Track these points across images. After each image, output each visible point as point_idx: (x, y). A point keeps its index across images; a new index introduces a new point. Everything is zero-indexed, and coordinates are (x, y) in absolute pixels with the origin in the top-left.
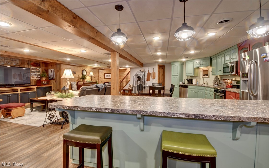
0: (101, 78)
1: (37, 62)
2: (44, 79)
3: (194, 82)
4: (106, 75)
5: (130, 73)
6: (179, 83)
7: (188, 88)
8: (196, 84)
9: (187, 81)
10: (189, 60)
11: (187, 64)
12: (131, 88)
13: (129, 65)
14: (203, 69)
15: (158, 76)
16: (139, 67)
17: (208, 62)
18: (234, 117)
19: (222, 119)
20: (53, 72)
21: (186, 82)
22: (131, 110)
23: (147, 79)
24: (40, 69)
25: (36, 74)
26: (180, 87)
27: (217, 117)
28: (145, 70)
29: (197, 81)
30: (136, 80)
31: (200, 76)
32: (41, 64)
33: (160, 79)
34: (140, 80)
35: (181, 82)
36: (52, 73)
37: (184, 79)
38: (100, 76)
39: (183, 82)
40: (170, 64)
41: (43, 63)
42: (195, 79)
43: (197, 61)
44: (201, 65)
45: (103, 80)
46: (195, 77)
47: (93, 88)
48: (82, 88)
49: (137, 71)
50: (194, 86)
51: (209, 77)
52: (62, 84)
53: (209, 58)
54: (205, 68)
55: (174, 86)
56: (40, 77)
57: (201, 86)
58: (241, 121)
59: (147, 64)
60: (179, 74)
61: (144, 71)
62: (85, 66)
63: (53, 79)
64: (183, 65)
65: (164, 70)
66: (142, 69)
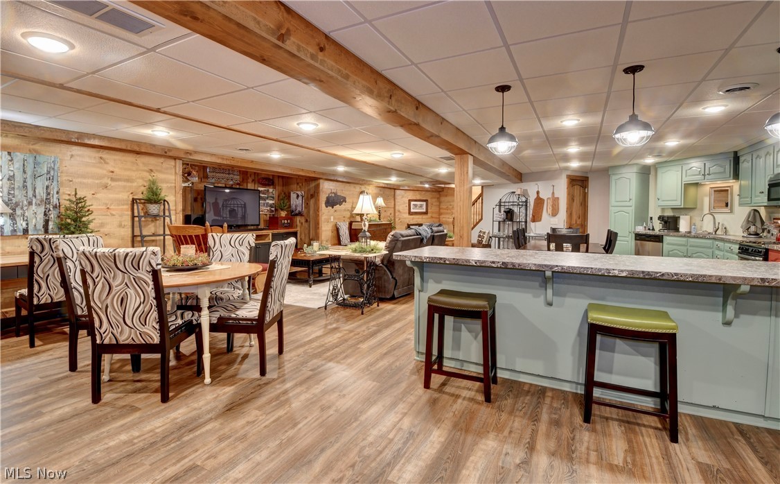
0: (399, 211)
1: (268, 175)
2: (283, 214)
3: (683, 226)
4: (412, 203)
5: (482, 200)
6: (635, 229)
7: (662, 242)
8: (690, 232)
9: (659, 222)
10: (666, 162)
11: (660, 172)
12: (484, 240)
13: (483, 178)
14: (712, 186)
15: (567, 208)
16: (508, 182)
17: (728, 167)
18: (710, 276)
19: (690, 279)
20: (300, 198)
21: (658, 226)
22: (535, 265)
23: (533, 216)
24: (274, 192)
25: (267, 204)
26: (636, 239)
27: (681, 276)
28: (527, 190)
29: (691, 224)
30: (501, 220)
31: (702, 210)
32: (276, 181)
33: (575, 217)
34: (511, 220)
35: (642, 225)
36: (299, 201)
37: (650, 216)
38: (397, 208)
39: (647, 224)
40: (606, 173)
41: (279, 177)
42: (688, 217)
43: (696, 165)
44: (704, 175)
45: (405, 218)
46: (686, 210)
47: (411, 236)
48: (392, 235)
49: (505, 193)
50: (681, 236)
51: (731, 212)
52: (320, 226)
53: (732, 155)
54: (720, 184)
55: (616, 234)
56: (273, 209)
57: (704, 237)
58: (721, 282)
59: (533, 173)
60: (633, 203)
61: (525, 194)
62: (367, 181)
63: (300, 214)
64: (649, 174)
65: (585, 189)
66: (518, 188)
